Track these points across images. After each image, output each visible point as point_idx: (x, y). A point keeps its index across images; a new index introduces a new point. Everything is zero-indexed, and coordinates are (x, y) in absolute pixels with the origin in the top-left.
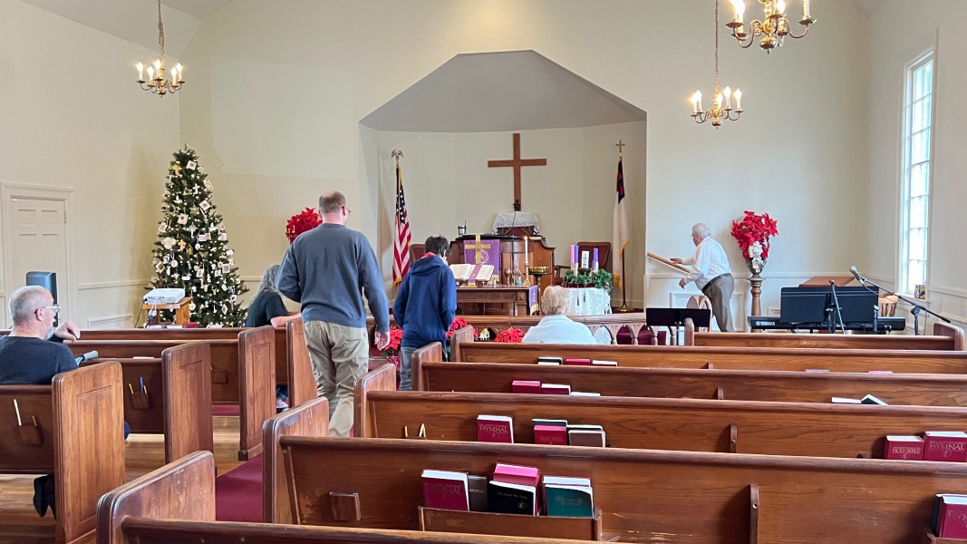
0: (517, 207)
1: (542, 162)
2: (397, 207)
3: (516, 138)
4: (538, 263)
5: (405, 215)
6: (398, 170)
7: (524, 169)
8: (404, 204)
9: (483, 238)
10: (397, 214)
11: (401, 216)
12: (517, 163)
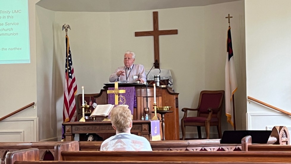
0: (157, 65)
1: (175, 32)
2: (66, 67)
3: (155, 15)
4: (164, 104)
5: (72, 72)
6: (67, 39)
7: (161, 37)
8: (71, 64)
9: (120, 86)
10: (66, 71)
11: (69, 73)
12: (156, 33)
